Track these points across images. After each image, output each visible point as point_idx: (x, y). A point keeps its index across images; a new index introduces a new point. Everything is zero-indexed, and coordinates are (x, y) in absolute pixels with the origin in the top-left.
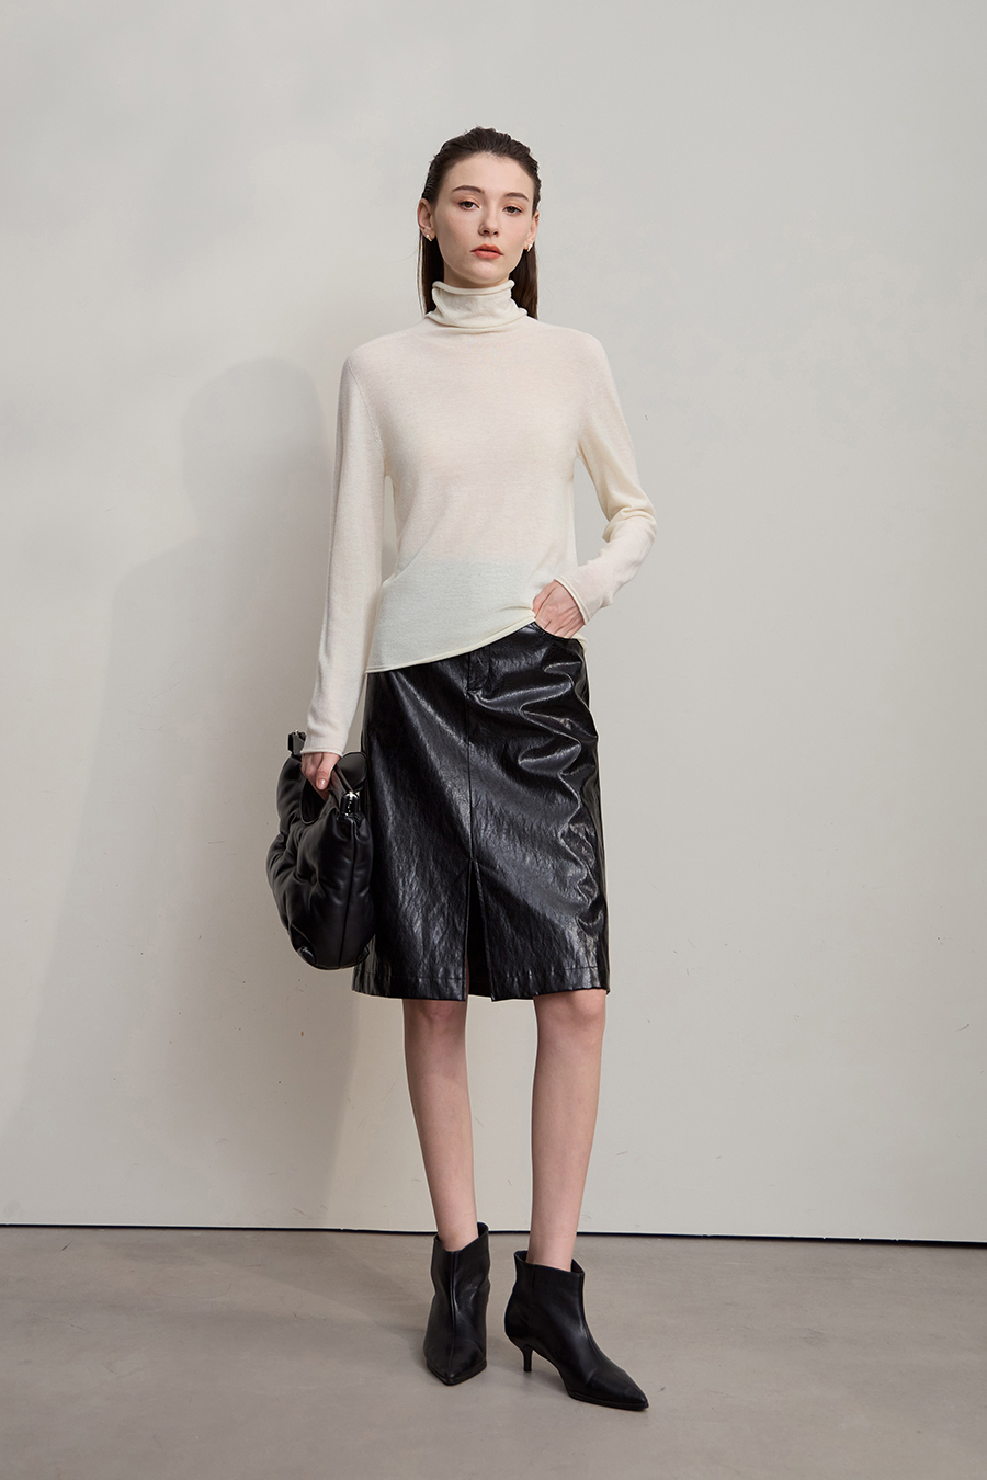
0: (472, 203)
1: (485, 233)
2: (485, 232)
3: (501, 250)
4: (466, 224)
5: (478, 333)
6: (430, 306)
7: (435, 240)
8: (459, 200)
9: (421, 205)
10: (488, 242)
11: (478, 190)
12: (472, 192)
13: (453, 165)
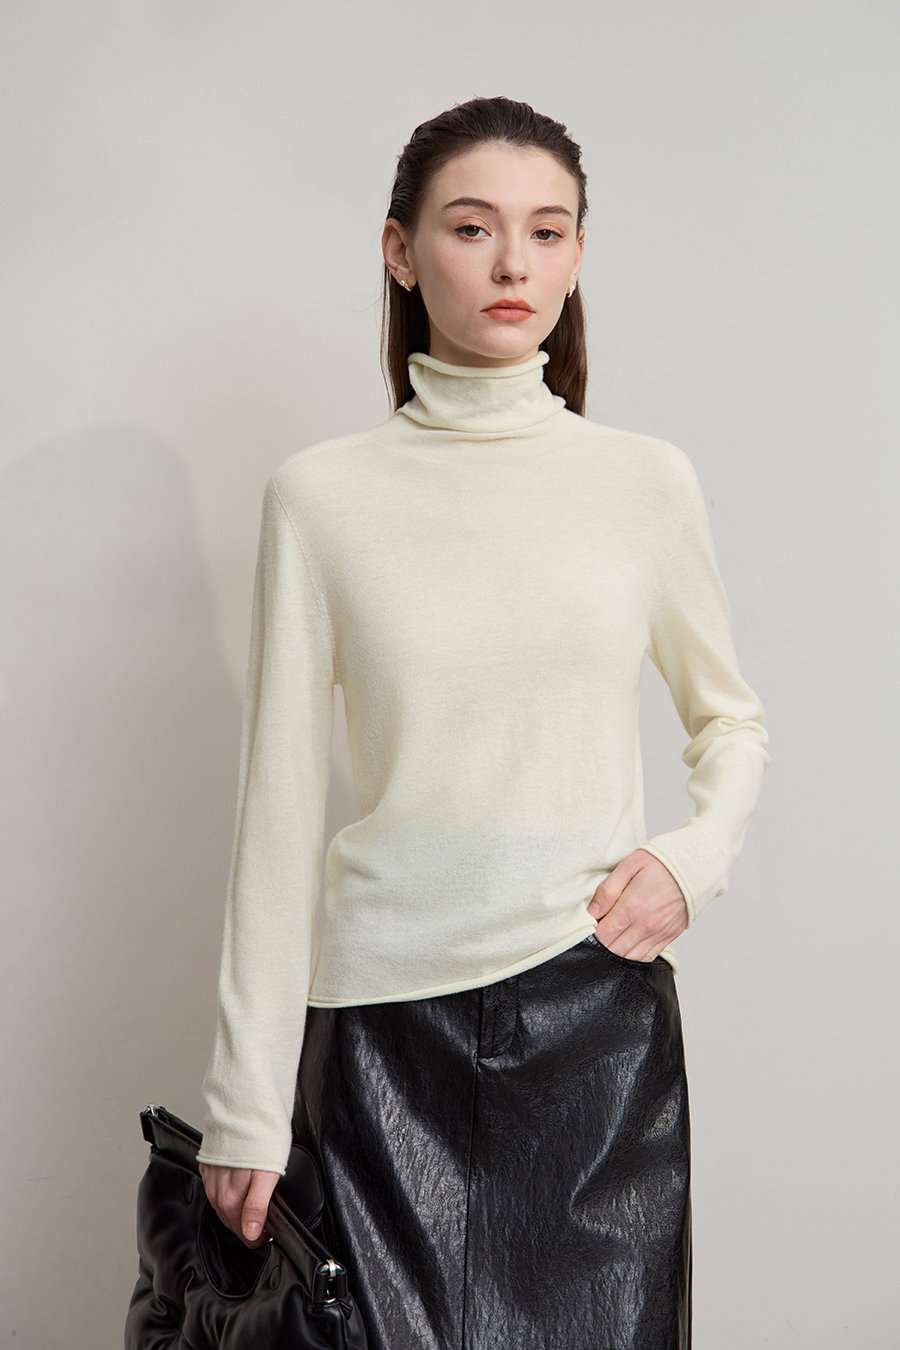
0: (478, 228)
1: (504, 279)
2: (504, 277)
3: (532, 305)
4: (470, 262)
5: (488, 441)
6: (405, 394)
7: (416, 288)
8: (456, 224)
9: (389, 231)
10: (509, 294)
11: (488, 206)
12: (477, 210)
13: (442, 164)
